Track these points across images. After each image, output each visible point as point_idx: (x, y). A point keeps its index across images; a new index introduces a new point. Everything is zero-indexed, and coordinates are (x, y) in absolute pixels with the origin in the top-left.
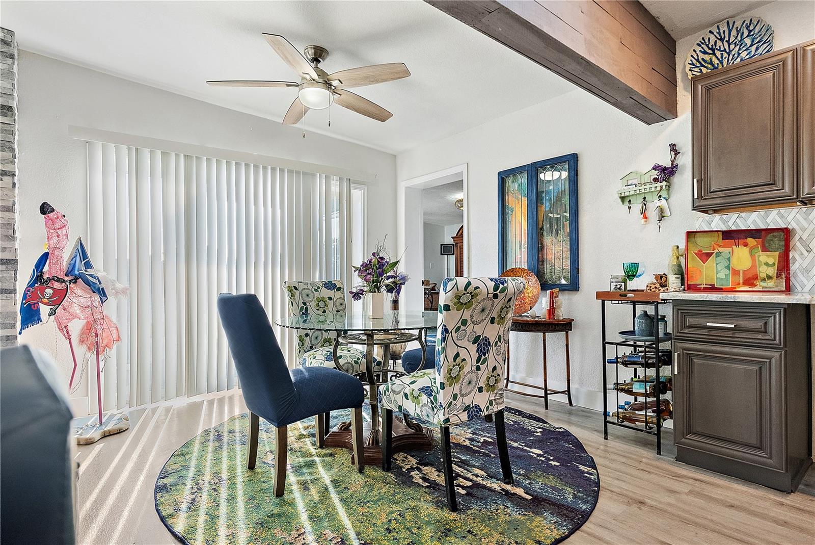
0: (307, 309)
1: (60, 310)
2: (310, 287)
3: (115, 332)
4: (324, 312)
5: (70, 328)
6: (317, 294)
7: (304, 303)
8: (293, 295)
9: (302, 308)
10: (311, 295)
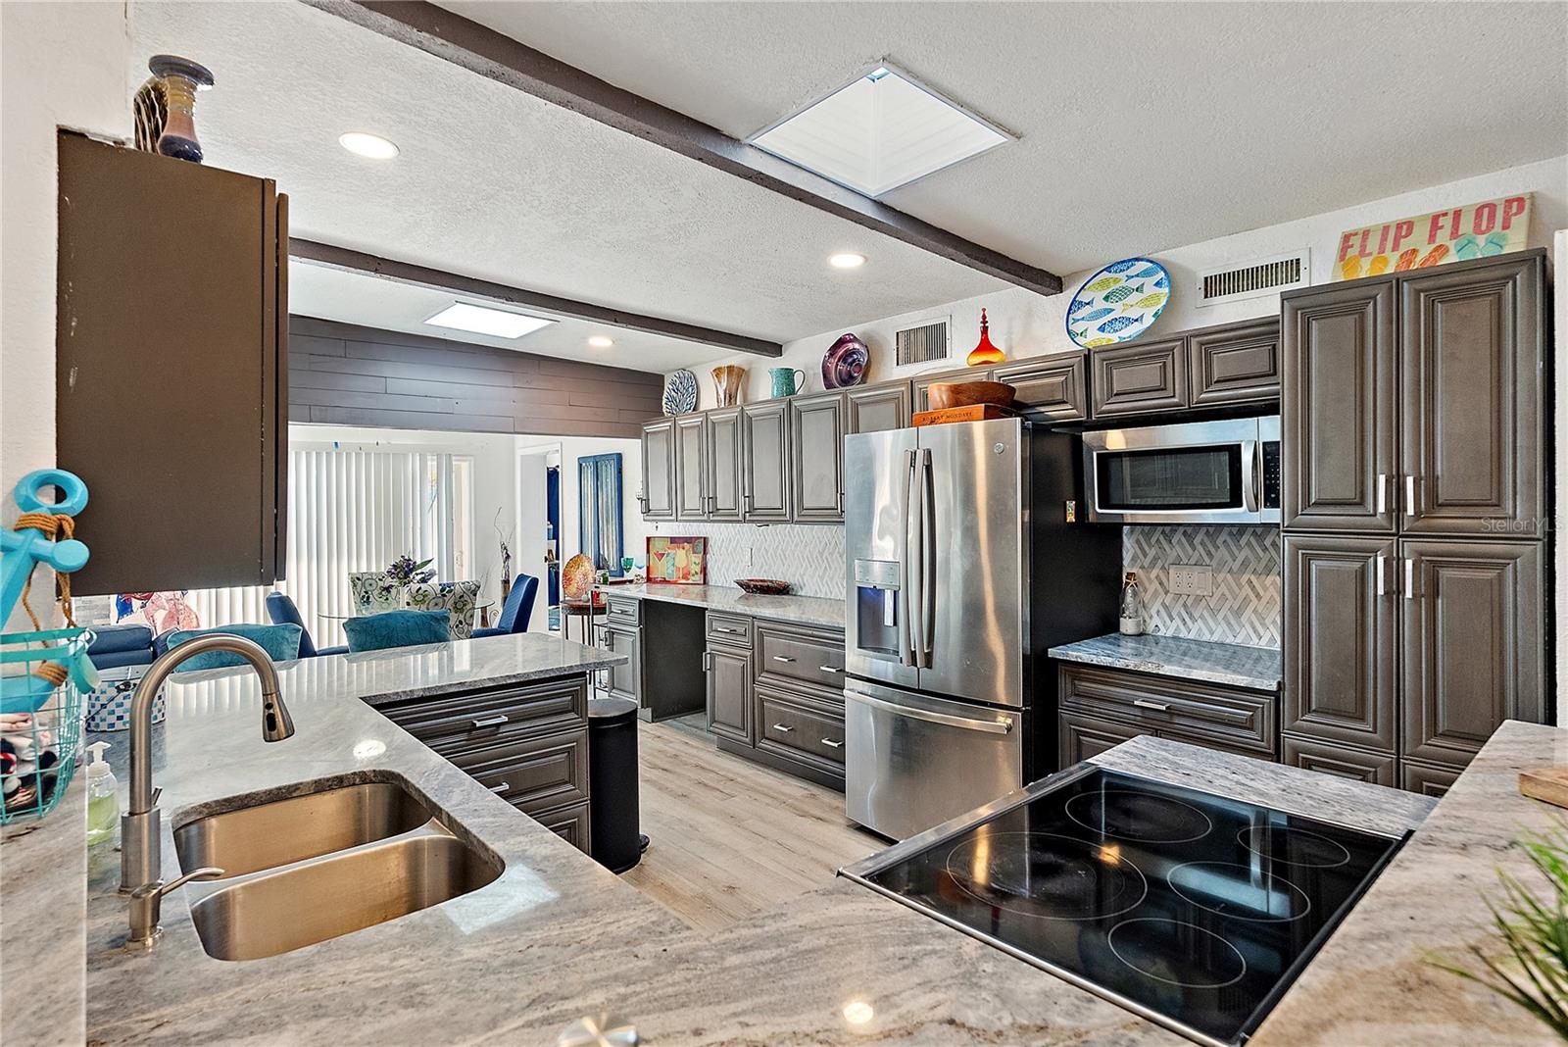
0: (368, 598)
1: (149, 604)
2: (374, 577)
3: (195, 620)
4: (387, 599)
5: (155, 617)
6: (381, 583)
7: (366, 592)
8: (355, 586)
9: (364, 596)
10: (374, 586)
